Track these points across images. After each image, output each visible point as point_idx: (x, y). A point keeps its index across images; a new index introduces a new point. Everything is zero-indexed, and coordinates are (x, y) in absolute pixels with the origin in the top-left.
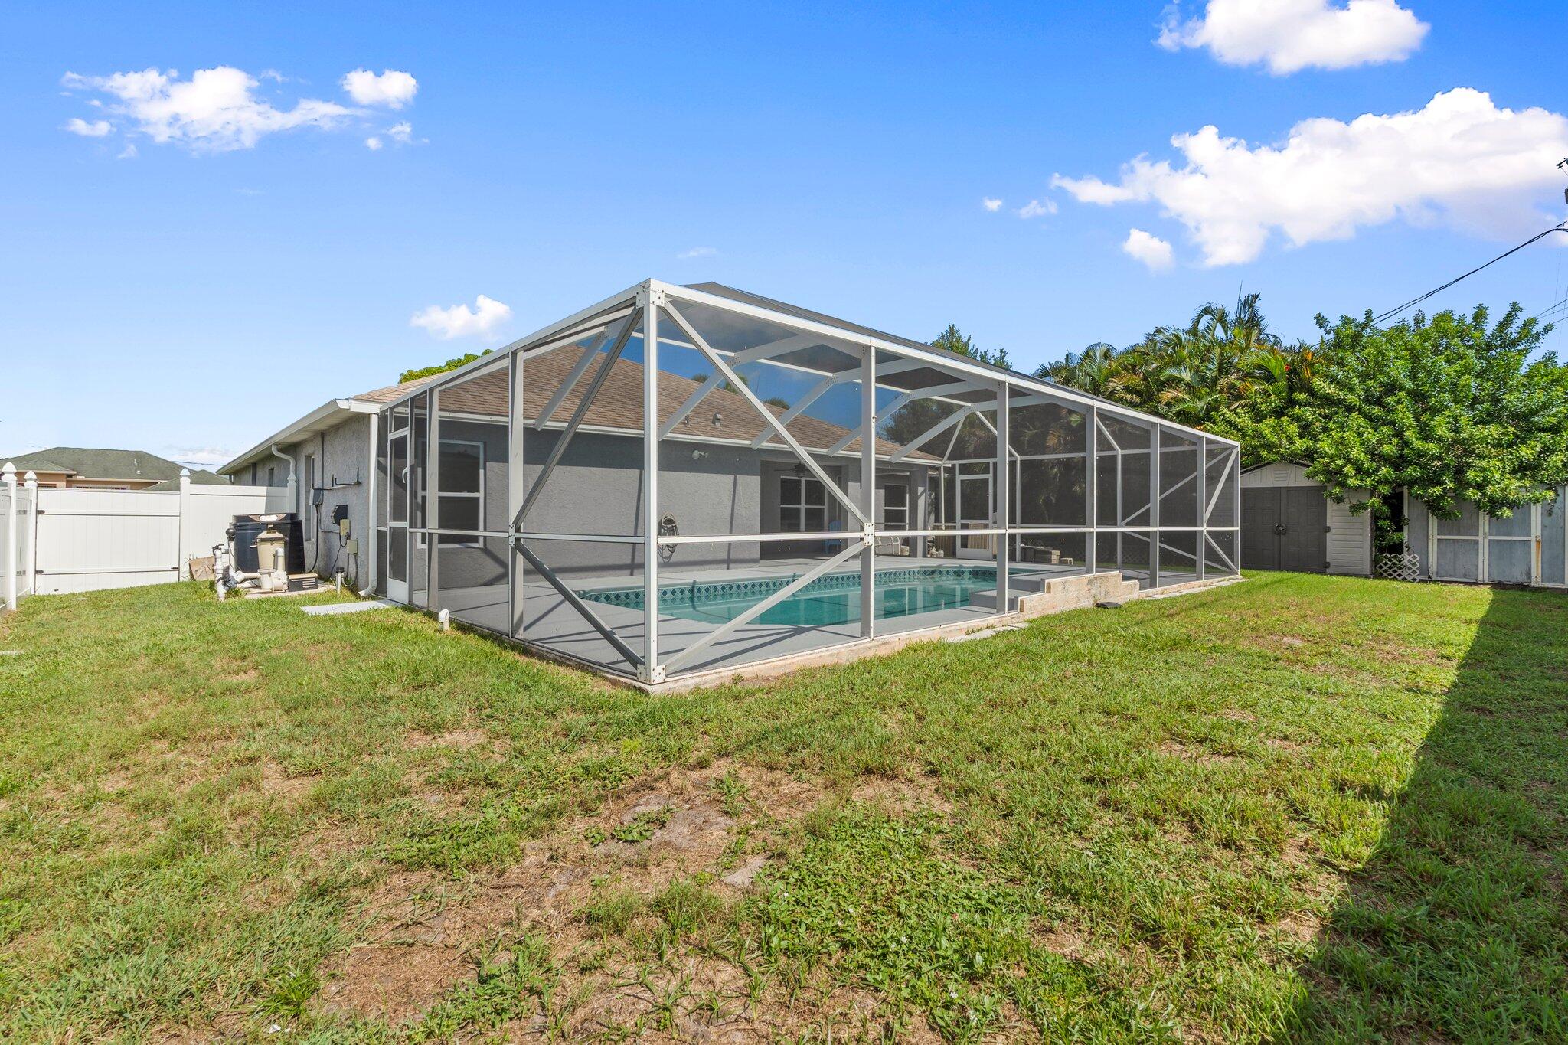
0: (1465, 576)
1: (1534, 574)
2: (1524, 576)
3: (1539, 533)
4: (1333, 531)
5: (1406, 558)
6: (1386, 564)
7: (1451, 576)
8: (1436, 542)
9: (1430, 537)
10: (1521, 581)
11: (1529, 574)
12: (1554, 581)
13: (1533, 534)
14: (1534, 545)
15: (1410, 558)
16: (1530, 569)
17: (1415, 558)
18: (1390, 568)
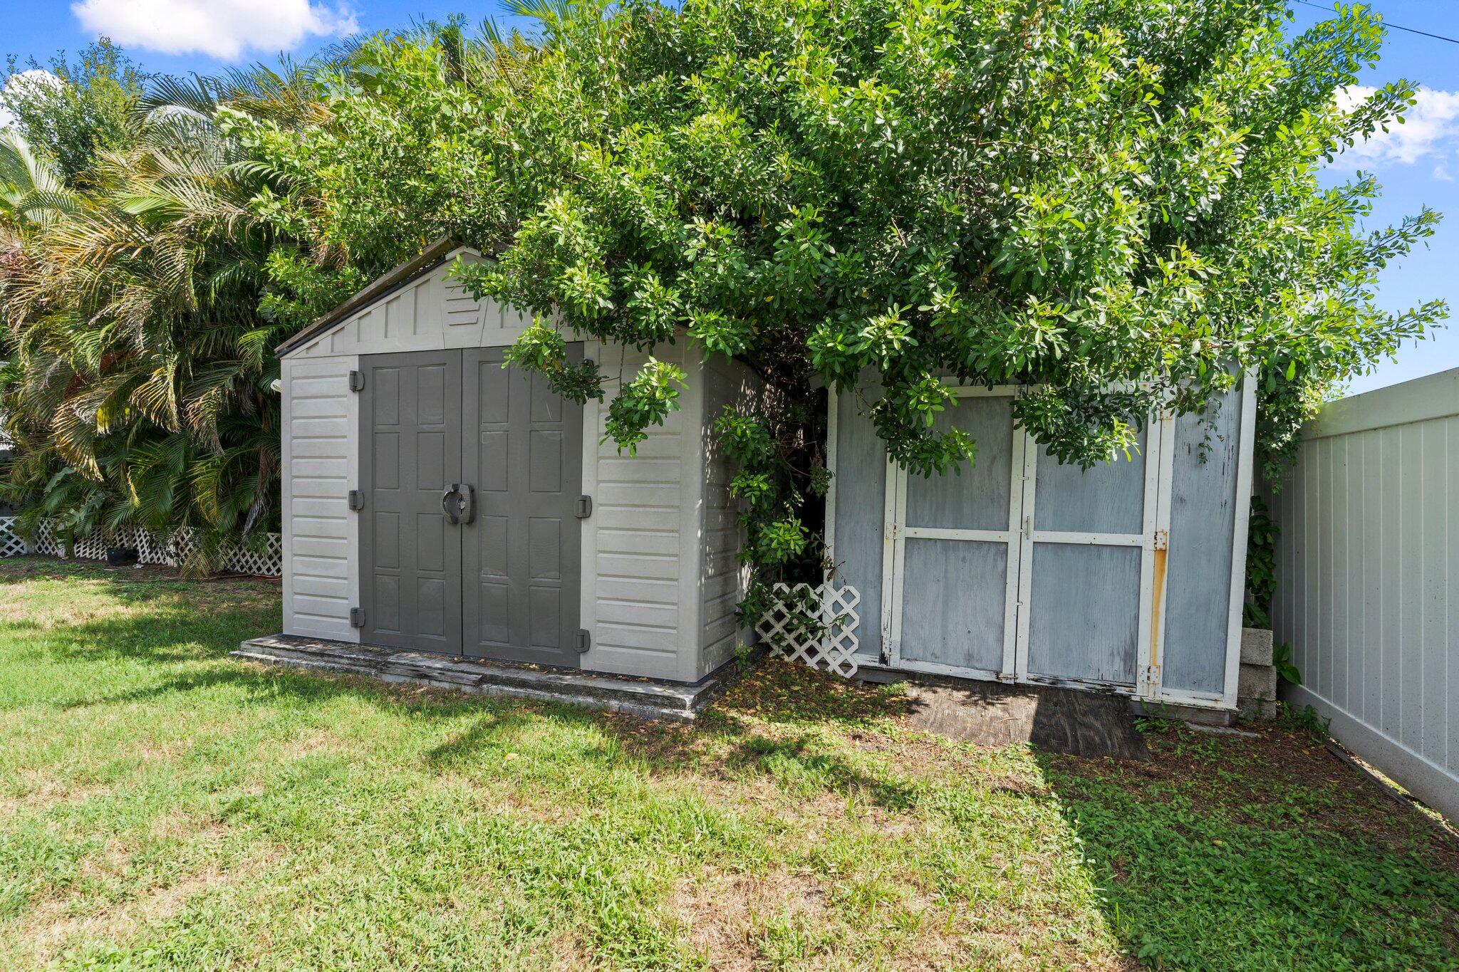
0: (969, 660)
1: (1143, 660)
2: (1118, 665)
3: (1165, 524)
4: (598, 512)
5: (829, 595)
6: (780, 616)
7: (935, 658)
8: (901, 545)
9: (889, 531)
10: (1109, 678)
11: (1130, 657)
12: (1197, 684)
13: (1149, 528)
14: (1148, 559)
15: (837, 596)
16: (1134, 644)
17: (848, 596)
18: (789, 629)
